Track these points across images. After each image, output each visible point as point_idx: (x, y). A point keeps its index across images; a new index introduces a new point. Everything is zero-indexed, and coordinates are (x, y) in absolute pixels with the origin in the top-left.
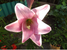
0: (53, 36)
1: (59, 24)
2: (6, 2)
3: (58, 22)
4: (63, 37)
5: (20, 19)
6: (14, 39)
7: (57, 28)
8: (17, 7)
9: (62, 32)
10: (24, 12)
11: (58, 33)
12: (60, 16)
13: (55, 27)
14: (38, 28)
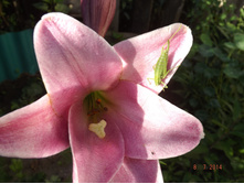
3: (193, 103)
5: (58, 89)
8: (45, 30)
10: (78, 57)
12: (197, 80)
14: (142, 131)
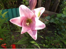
0: (52, 42)
1: (59, 31)
2: (12, 8)
3: (58, 29)
4: (62, 44)
6: (14, 41)
7: (57, 35)
9: (61, 38)
11: (57, 39)
12: (60, 23)
13: (55, 34)
